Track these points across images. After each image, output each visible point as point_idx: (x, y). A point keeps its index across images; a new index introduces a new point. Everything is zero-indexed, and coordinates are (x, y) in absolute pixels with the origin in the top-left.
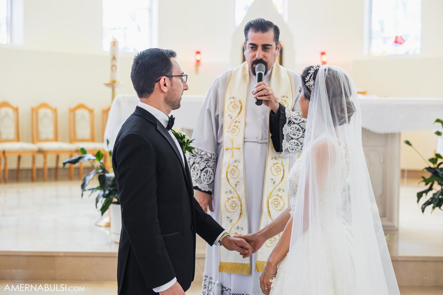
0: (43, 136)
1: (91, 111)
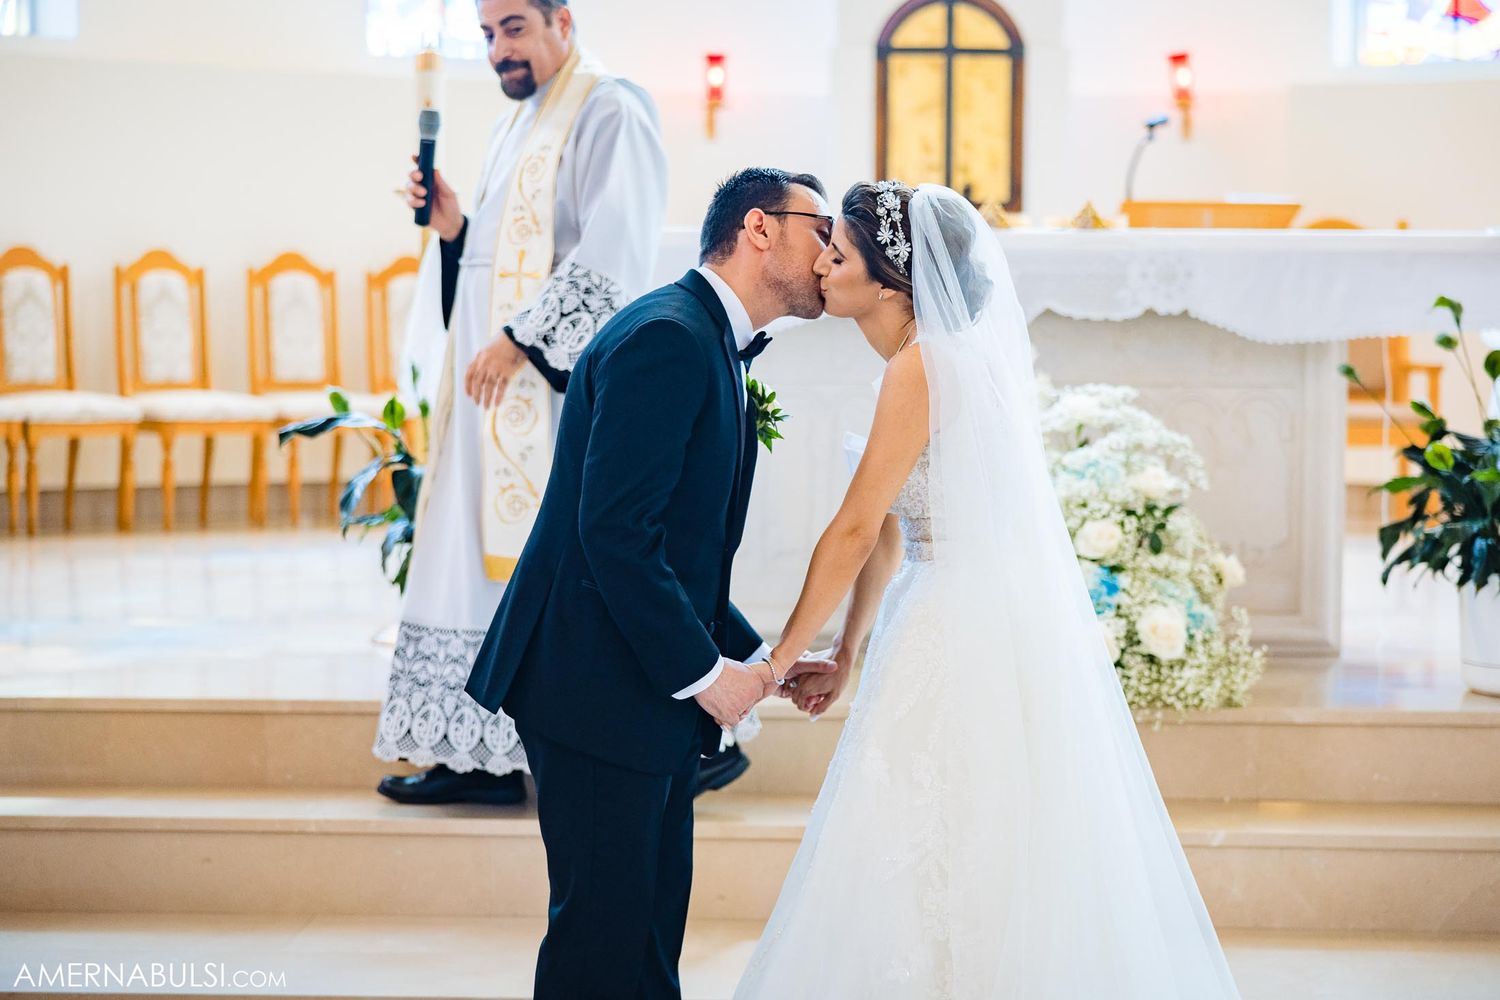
0: (155, 371)
1: (327, 279)
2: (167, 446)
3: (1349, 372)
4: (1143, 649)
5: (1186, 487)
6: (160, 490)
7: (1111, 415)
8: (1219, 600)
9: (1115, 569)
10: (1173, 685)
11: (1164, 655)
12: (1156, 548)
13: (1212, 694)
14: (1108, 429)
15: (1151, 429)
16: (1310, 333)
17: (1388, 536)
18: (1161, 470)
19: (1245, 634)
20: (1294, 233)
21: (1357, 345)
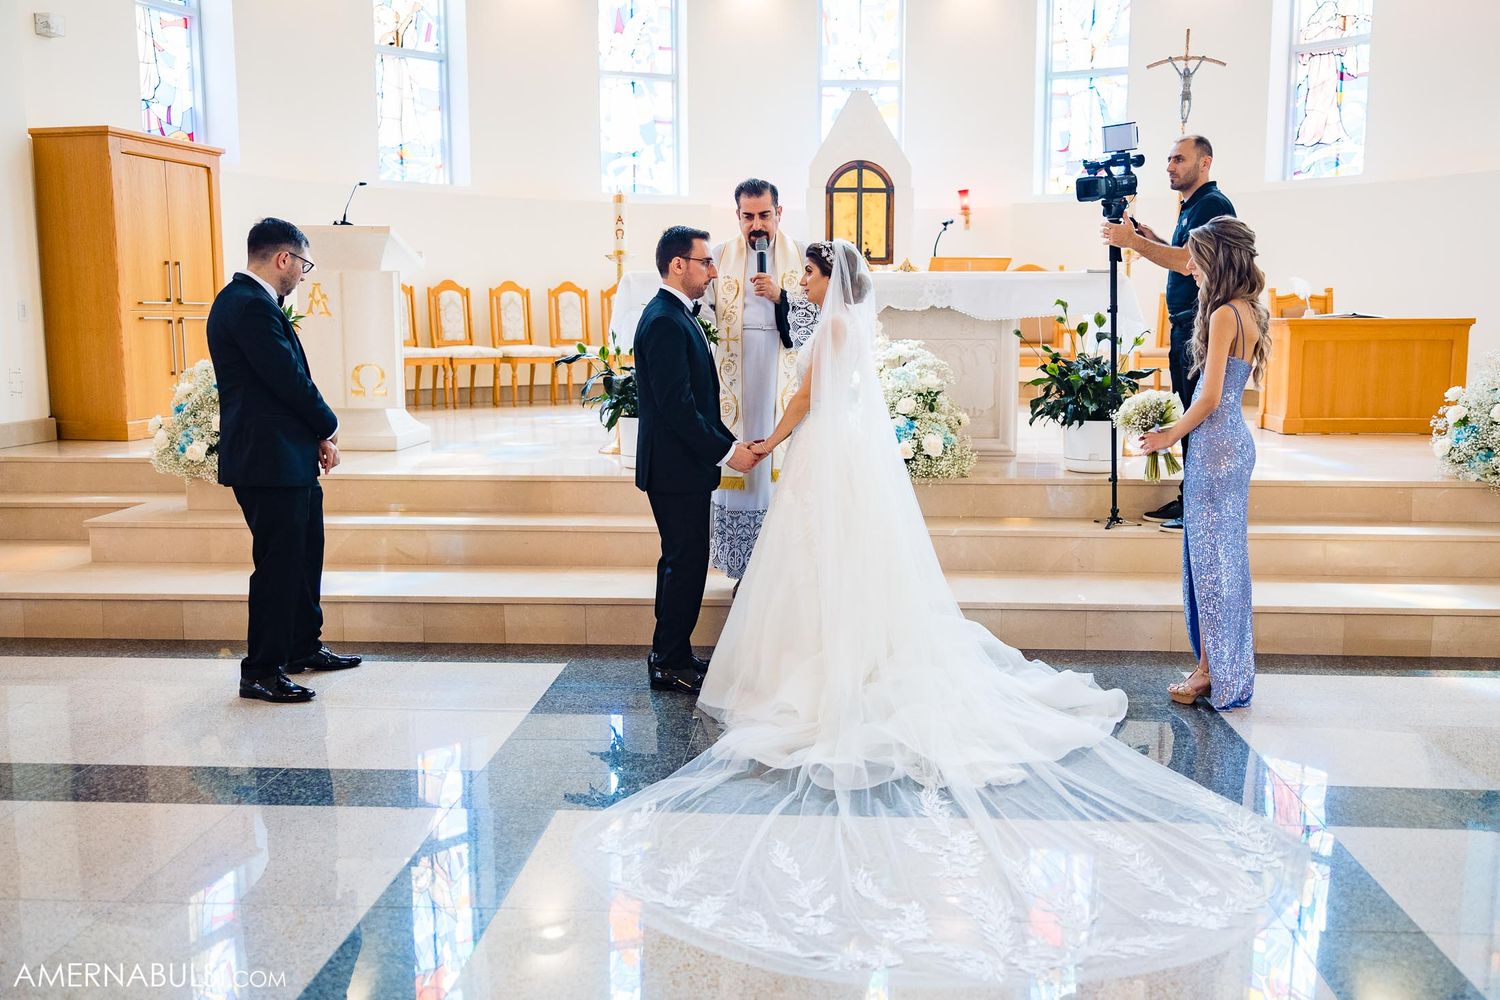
0: (508, 336)
1: (584, 295)
2: (514, 369)
3: (1018, 333)
4: (924, 453)
5: (945, 383)
6: (512, 387)
7: (912, 352)
8: (958, 432)
9: (913, 419)
10: (937, 468)
11: (933, 456)
12: (932, 409)
13: (954, 471)
14: (913, 358)
15: (929, 358)
16: (1003, 316)
17: (1034, 404)
18: (934, 377)
19: (970, 447)
20: (1009, 274)
21: (1025, 321)
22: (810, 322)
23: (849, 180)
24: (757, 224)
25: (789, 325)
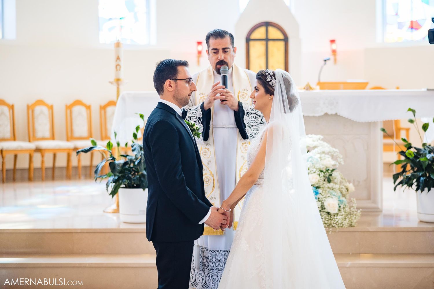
0: (39, 134)
1: (88, 108)
2: (43, 156)
3: (383, 130)
4: (326, 210)
5: (337, 164)
6: (41, 169)
7: (315, 144)
8: (348, 196)
9: (317, 188)
10: (335, 221)
11: (332, 212)
12: (329, 181)
13: (346, 223)
14: (315, 147)
15: (327, 147)
16: (372, 119)
17: (396, 177)
18: (330, 159)
19: (355, 206)
20: (367, 91)
21: (385, 122)
22: (259, 122)
23: (260, 33)
24: (221, 56)
25: (245, 124)
